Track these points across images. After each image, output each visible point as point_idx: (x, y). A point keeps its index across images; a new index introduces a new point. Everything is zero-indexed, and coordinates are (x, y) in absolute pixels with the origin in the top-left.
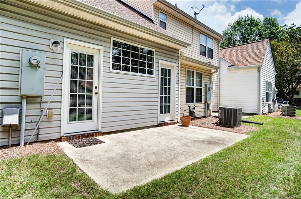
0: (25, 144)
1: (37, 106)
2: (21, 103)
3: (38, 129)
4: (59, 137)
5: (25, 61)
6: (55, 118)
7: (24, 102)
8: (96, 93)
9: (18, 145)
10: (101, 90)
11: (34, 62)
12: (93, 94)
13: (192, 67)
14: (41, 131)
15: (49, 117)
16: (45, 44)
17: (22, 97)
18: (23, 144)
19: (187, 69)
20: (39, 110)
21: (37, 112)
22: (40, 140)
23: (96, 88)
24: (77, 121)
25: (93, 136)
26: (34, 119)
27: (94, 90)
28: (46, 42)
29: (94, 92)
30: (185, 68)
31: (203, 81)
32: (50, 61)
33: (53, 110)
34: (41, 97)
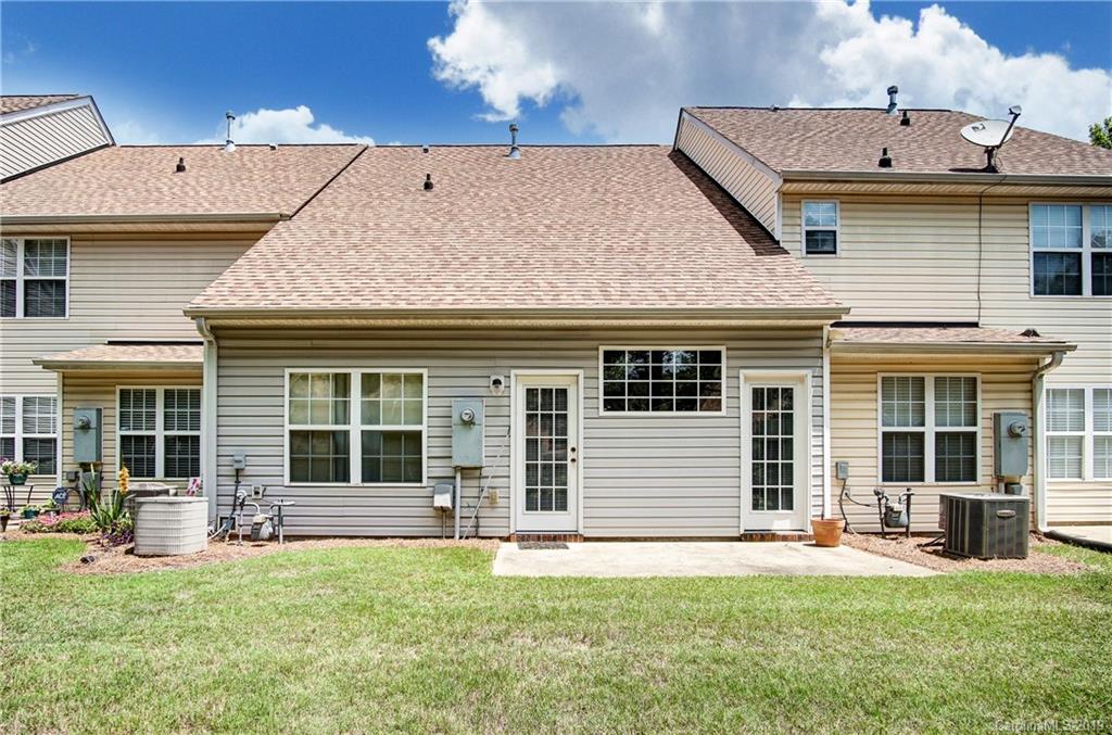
0: (461, 538)
1: (475, 483)
2: (454, 478)
3: (476, 517)
4: (506, 535)
5: (456, 418)
6: (501, 502)
7: (459, 476)
8: (573, 460)
9: (453, 537)
10: (581, 453)
11: (466, 418)
12: (569, 462)
13: (911, 363)
14: (482, 522)
15: (492, 500)
16: (481, 385)
17: (456, 468)
18: (457, 536)
19: (880, 375)
20: (477, 489)
21: (475, 492)
22: (481, 534)
23: (573, 450)
24: (539, 512)
25: (565, 540)
26: (472, 502)
27: (570, 455)
28: (484, 382)
29: (569, 459)
30: (876, 373)
31: (980, 405)
32: (491, 411)
33: (498, 490)
34: (480, 468)
